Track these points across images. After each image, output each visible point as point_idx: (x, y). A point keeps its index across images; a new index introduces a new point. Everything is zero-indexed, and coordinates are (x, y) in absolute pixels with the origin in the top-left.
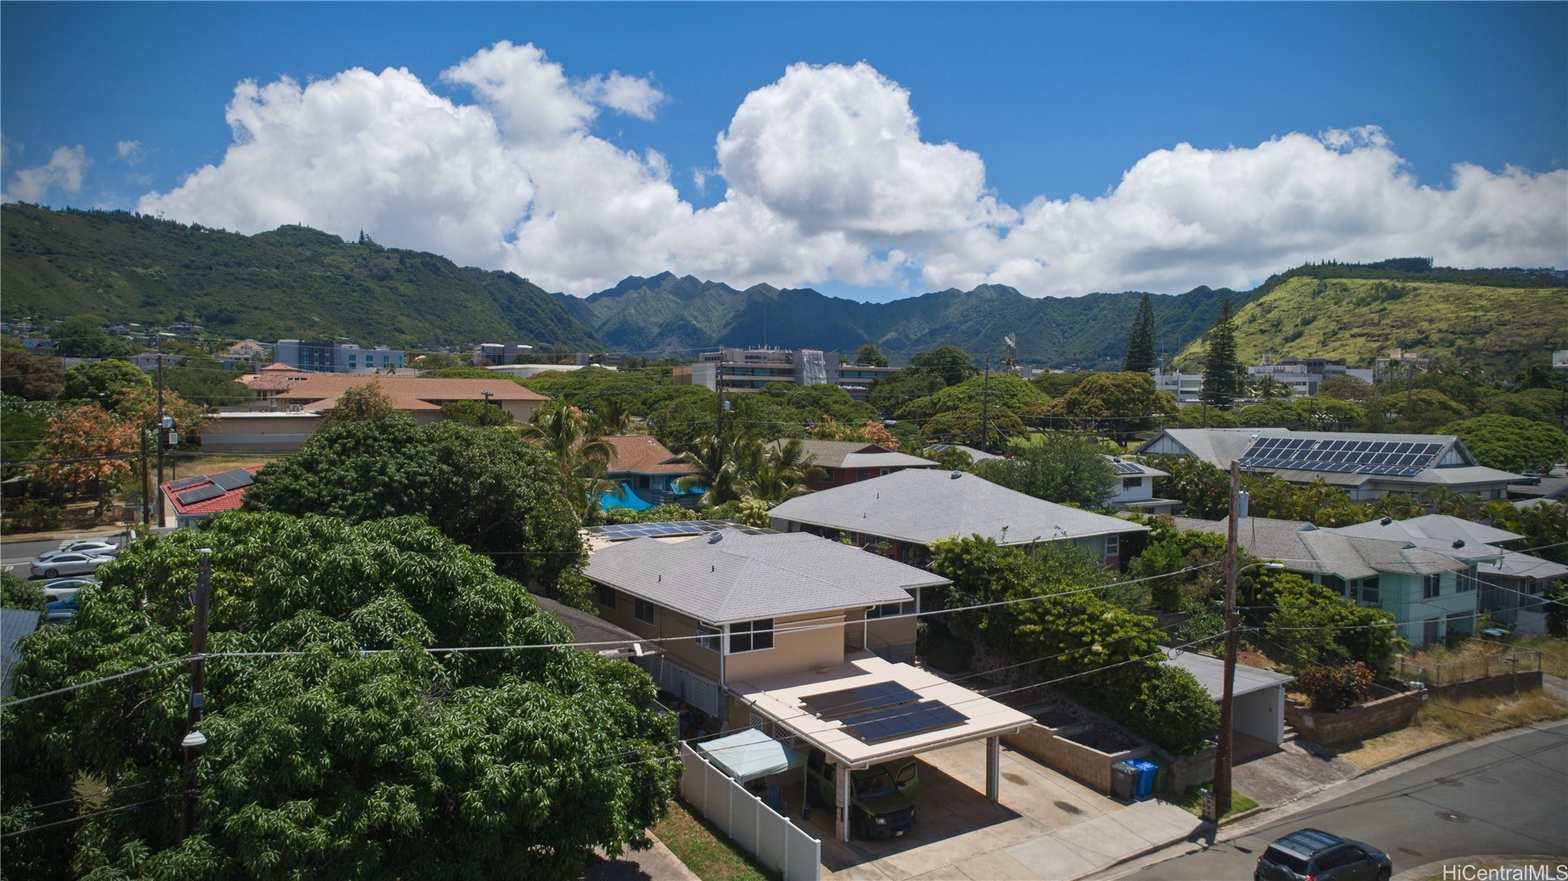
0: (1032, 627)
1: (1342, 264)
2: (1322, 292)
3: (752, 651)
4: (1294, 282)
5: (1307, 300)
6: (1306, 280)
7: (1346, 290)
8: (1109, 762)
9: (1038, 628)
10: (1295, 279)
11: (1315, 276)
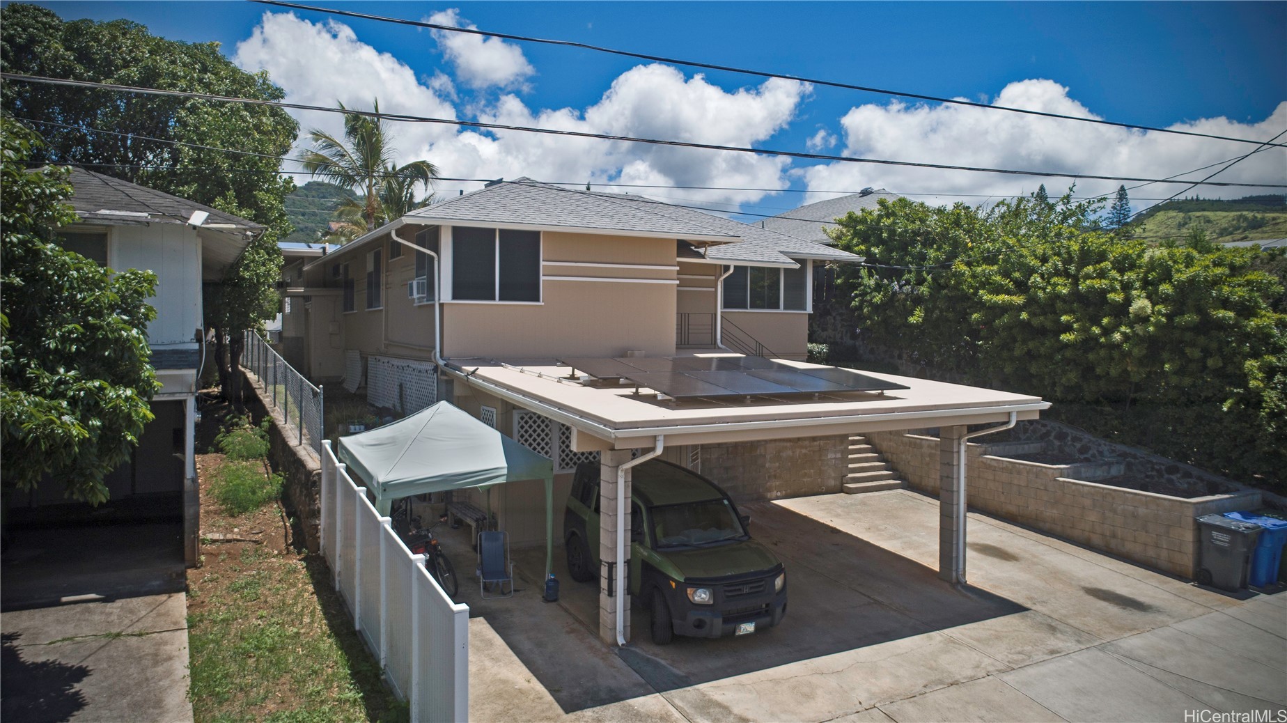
0: (1006, 297)
1: (1204, 200)
2: (1186, 223)
3: (497, 302)
4: (1161, 216)
5: (1173, 231)
6: (1172, 213)
7: (1209, 221)
8: (1190, 513)
9: (1019, 300)
10: (1162, 213)
11: (1180, 210)
